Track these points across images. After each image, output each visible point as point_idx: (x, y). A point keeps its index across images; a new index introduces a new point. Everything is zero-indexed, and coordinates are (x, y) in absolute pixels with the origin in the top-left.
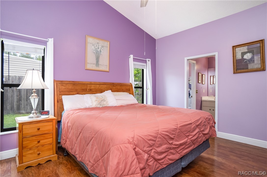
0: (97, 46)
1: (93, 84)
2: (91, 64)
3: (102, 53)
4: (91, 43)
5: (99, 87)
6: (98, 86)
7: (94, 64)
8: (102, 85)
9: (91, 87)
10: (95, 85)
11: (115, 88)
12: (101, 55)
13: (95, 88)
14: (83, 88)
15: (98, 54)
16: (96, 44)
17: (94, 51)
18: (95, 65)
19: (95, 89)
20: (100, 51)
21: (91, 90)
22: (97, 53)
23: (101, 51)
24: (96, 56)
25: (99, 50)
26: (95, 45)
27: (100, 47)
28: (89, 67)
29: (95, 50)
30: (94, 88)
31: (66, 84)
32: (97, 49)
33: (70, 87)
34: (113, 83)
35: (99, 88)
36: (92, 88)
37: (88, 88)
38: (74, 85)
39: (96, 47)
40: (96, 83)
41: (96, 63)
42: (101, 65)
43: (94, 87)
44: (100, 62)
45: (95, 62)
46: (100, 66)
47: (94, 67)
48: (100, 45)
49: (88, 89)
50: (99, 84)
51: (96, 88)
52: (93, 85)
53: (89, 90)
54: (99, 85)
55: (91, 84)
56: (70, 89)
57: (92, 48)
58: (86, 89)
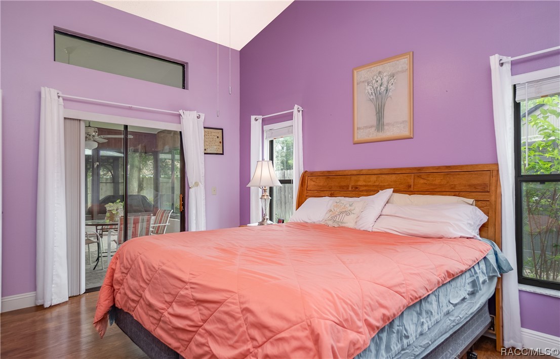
0: (377, 81)
1: (365, 173)
2: (366, 127)
3: (390, 94)
4: (363, 82)
5: (377, 180)
6: (373, 178)
7: (371, 127)
8: (383, 176)
9: (357, 181)
10: (367, 176)
11: (422, 181)
12: (389, 99)
13: (367, 184)
14: (343, 184)
15: (382, 99)
16: (375, 77)
17: (372, 97)
18: (373, 129)
19: (365, 186)
20: (385, 92)
21: (357, 188)
22: (377, 98)
23: (389, 88)
24: (375, 106)
25: (383, 88)
26: (374, 81)
27: (385, 79)
28: (360, 136)
29: (374, 94)
30: (364, 183)
31: (317, 178)
32: (379, 89)
33: (321, 182)
34: (420, 169)
35: (375, 184)
36: (360, 183)
37: (352, 184)
38: (328, 178)
39: (375, 86)
40: (370, 172)
41: (375, 124)
42: (388, 124)
43: (364, 181)
44: (388, 117)
45: (374, 121)
46: (386, 127)
47: (373, 135)
48: (385, 74)
49: (352, 186)
50: (379, 172)
51: (369, 184)
52: (362, 178)
53: (352, 188)
54: (376, 176)
55: (360, 173)
56: (320, 186)
57: (367, 91)
58: (347, 187)
